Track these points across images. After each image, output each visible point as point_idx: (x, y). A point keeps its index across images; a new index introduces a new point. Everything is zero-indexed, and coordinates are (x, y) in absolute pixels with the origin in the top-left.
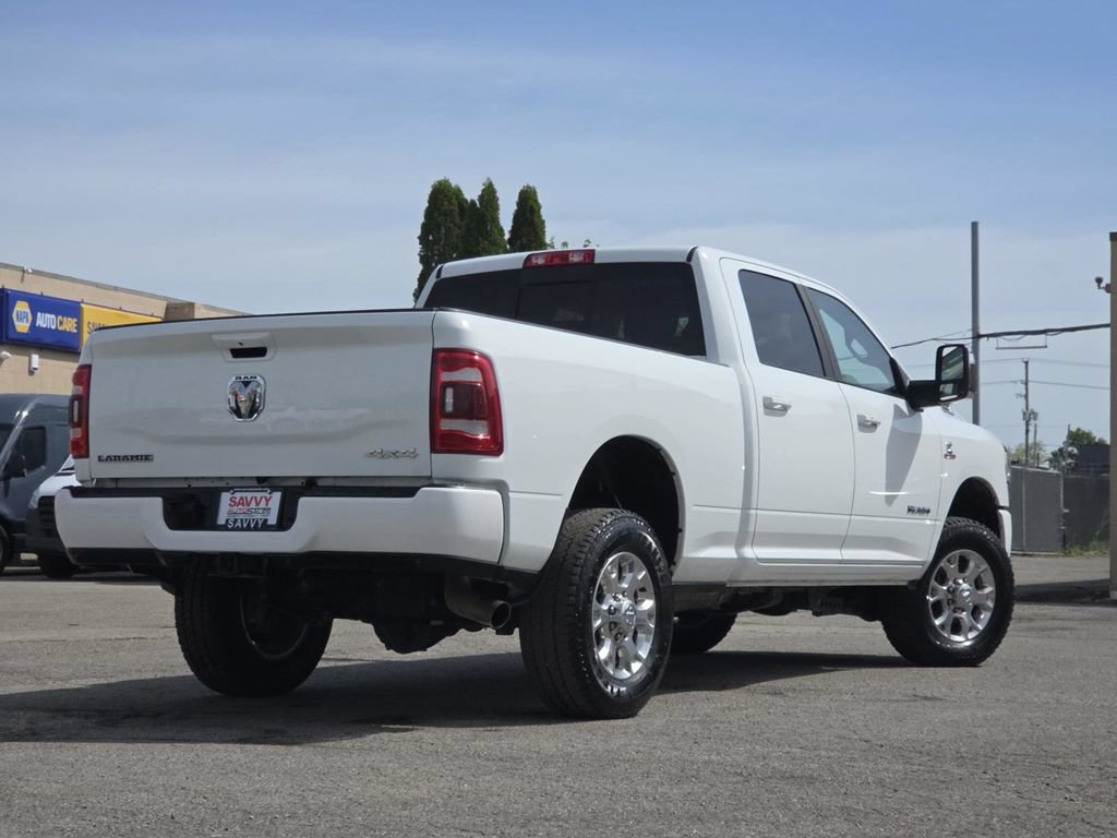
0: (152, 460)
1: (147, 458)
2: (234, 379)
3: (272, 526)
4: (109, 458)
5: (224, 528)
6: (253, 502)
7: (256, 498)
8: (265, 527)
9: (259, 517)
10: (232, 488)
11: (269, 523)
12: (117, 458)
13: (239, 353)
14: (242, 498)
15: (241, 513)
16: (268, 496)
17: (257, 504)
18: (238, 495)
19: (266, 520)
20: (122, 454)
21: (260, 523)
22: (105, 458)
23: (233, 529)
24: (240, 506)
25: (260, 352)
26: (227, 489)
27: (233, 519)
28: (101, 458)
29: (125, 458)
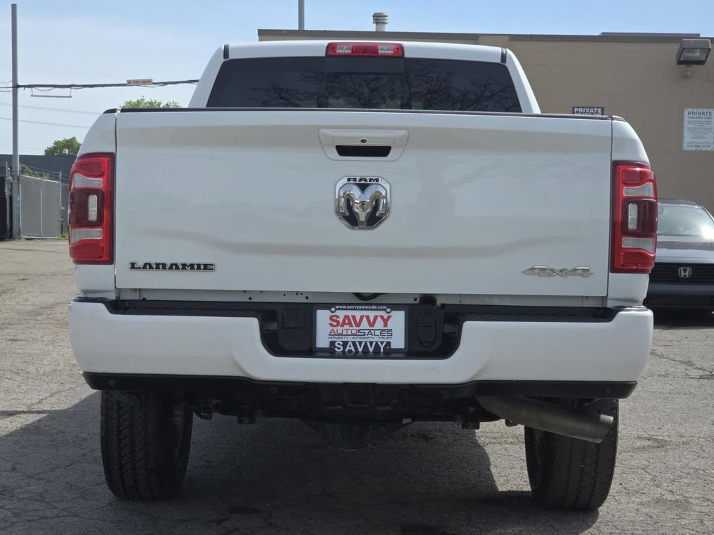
1: (207, 267)
2: (345, 181)
3: (398, 351)
4: (149, 266)
5: (330, 353)
6: (365, 322)
7: (368, 317)
8: (390, 353)
9: (376, 339)
10: (334, 305)
11: (393, 346)
12: (161, 266)
14: (346, 317)
15: (348, 335)
16: (386, 316)
17: (372, 325)
18: (341, 314)
19: (389, 344)
21: (382, 347)
22: (141, 264)
24: (347, 327)
25: (383, 151)
26: (326, 306)
27: (339, 341)
28: (133, 266)
29: (174, 266)
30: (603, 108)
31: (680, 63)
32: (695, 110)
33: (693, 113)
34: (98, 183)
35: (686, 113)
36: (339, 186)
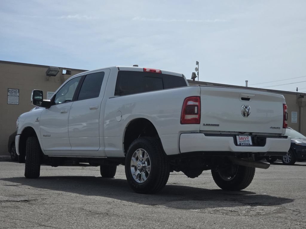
0: (219, 126)
1: (218, 125)
3: (252, 145)
4: (207, 125)
5: (240, 145)
12: (209, 125)
13: (243, 99)
16: (248, 137)
17: (246, 139)
18: (240, 137)
20: (211, 124)
21: (249, 144)
23: (242, 146)
24: (242, 140)
25: (248, 99)
27: (241, 143)
28: (204, 125)
29: (212, 125)
30: (19, 90)
31: (48, 75)
32: (51, 92)
33: (50, 93)
34: (197, 103)
35: (48, 93)
36: (242, 107)
